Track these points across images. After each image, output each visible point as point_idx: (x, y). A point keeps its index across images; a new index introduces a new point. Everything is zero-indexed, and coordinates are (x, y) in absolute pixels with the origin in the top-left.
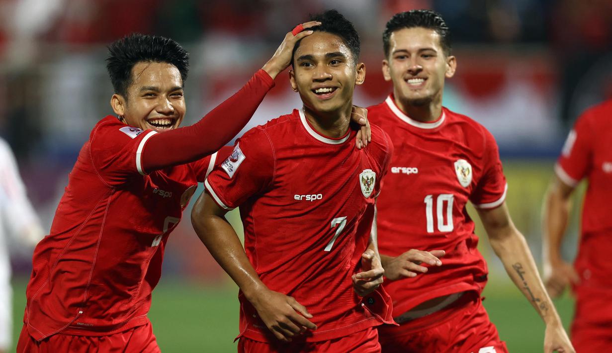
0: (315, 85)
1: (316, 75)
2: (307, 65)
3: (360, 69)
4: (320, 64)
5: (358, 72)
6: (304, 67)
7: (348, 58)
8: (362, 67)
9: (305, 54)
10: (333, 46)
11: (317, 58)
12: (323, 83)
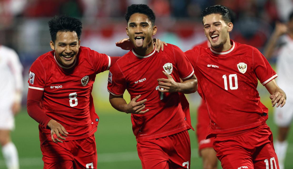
0: (136, 35)
1: (136, 31)
2: (133, 26)
3: (154, 28)
4: (138, 26)
5: (154, 30)
6: (131, 27)
7: (149, 25)
8: (156, 27)
9: (132, 22)
10: (144, 19)
11: (137, 24)
12: (139, 34)
